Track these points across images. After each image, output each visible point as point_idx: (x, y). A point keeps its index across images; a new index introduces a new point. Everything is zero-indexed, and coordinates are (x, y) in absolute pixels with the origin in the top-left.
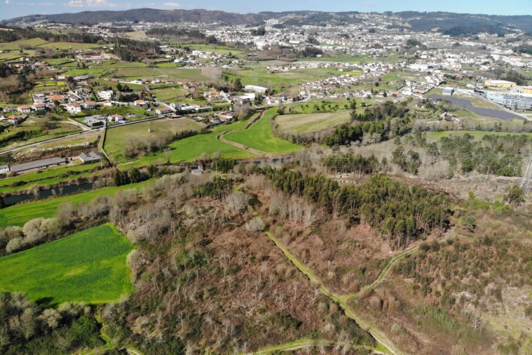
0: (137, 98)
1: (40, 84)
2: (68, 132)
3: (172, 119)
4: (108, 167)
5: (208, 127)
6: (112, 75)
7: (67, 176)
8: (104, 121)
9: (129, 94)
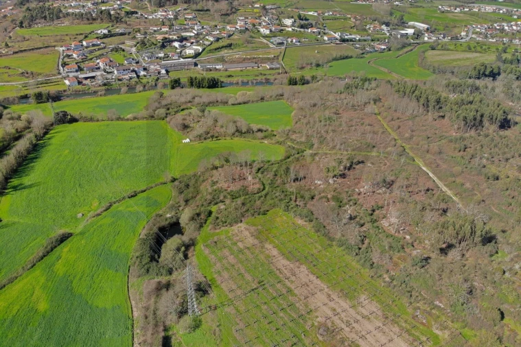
0: (311, 26)
1: (242, 10)
2: (260, 47)
3: (336, 45)
4: (284, 73)
5: (363, 53)
6: (294, 7)
7: (258, 75)
8: (285, 42)
9: (306, 22)
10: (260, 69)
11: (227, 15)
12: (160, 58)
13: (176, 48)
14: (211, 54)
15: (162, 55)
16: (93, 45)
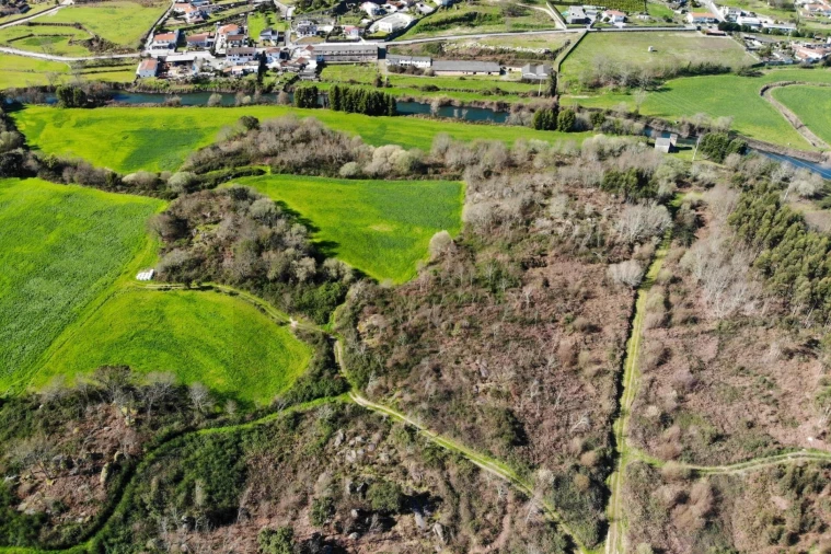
2: (532, 27)
3: (705, 36)
4: (547, 96)
5: (761, 65)
7: (490, 94)
8: (593, 19)
10: (504, 78)
12: (322, 34)
13: (365, 15)
14: (425, 34)
15: (328, 29)
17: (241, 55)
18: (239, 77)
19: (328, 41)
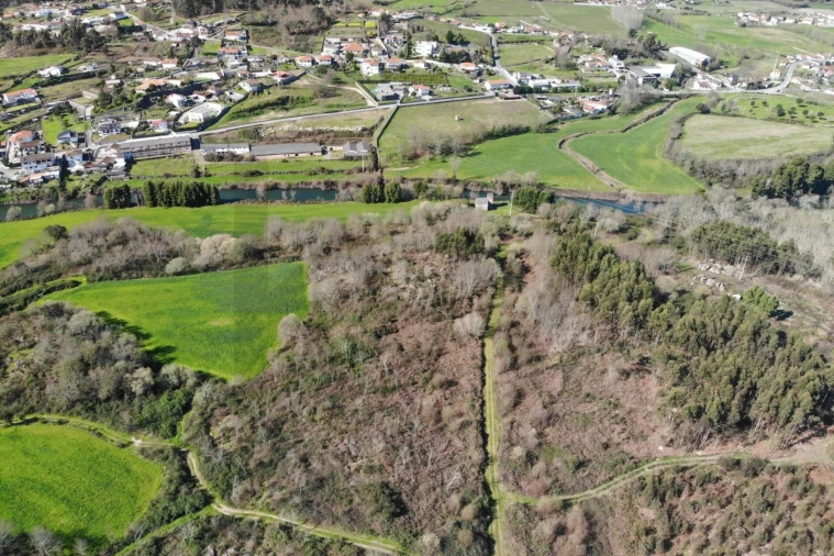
0: (467, 58)
1: (342, 21)
2: (345, 106)
3: (502, 101)
4: (371, 171)
5: (554, 121)
7: (315, 174)
8: (401, 94)
9: (461, 49)
10: (326, 157)
11: (309, 32)
12: (127, 131)
13: (172, 108)
14: (239, 121)
15: (133, 124)
16: (21, 102)
17: (38, 162)
18: (38, 186)
19: (134, 137)
